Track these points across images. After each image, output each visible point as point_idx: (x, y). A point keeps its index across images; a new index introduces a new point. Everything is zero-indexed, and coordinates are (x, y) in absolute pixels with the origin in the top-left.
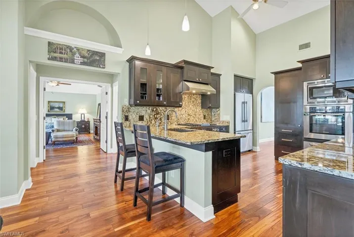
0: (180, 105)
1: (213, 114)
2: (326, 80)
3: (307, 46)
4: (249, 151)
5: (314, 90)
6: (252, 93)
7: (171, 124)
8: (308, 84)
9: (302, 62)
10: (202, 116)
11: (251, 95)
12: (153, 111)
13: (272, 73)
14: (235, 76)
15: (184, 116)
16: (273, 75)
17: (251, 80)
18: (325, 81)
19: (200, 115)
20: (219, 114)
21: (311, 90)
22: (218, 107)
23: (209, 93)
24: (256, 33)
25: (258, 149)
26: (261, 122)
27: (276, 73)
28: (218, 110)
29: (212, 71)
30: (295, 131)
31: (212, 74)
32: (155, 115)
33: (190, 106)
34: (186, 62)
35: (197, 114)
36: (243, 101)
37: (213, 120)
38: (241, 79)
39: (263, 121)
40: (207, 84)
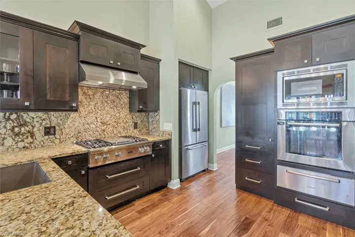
0: (73, 107)
1: (150, 120)
2: (312, 68)
3: (277, 22)
4: (204, 171)
5: (292, 84)
6: (207, 89)
7: (61, 142)
8: (283, 74)
9: (275, 40)
10: (131, 124)
11: (206, 93)
12: (9, 119)
13: (232, 59)
14: (180, 63)
15: (92, 126)
16: (233, 63)
17: (206, 72)
18: (309, 70)
19: (127, 122)
20: (158, 121)
21: (288, 84)
22: (157, 110)
23: (134, 87)
24: (212, 8)
25: (215, 167)
26: (221, 127)
27: (237, 59)
28: (156, 114)
29: (143, 51)
30: (264, 148)
31: (144, 57)
32: (13, 127)
33: (107, 109)
34: (84, 27)
35: (121, 121)
36: (194, 101)
37: (150, 129)
38: (191, 68)
39: (223, 126)
40: (136, 73)
